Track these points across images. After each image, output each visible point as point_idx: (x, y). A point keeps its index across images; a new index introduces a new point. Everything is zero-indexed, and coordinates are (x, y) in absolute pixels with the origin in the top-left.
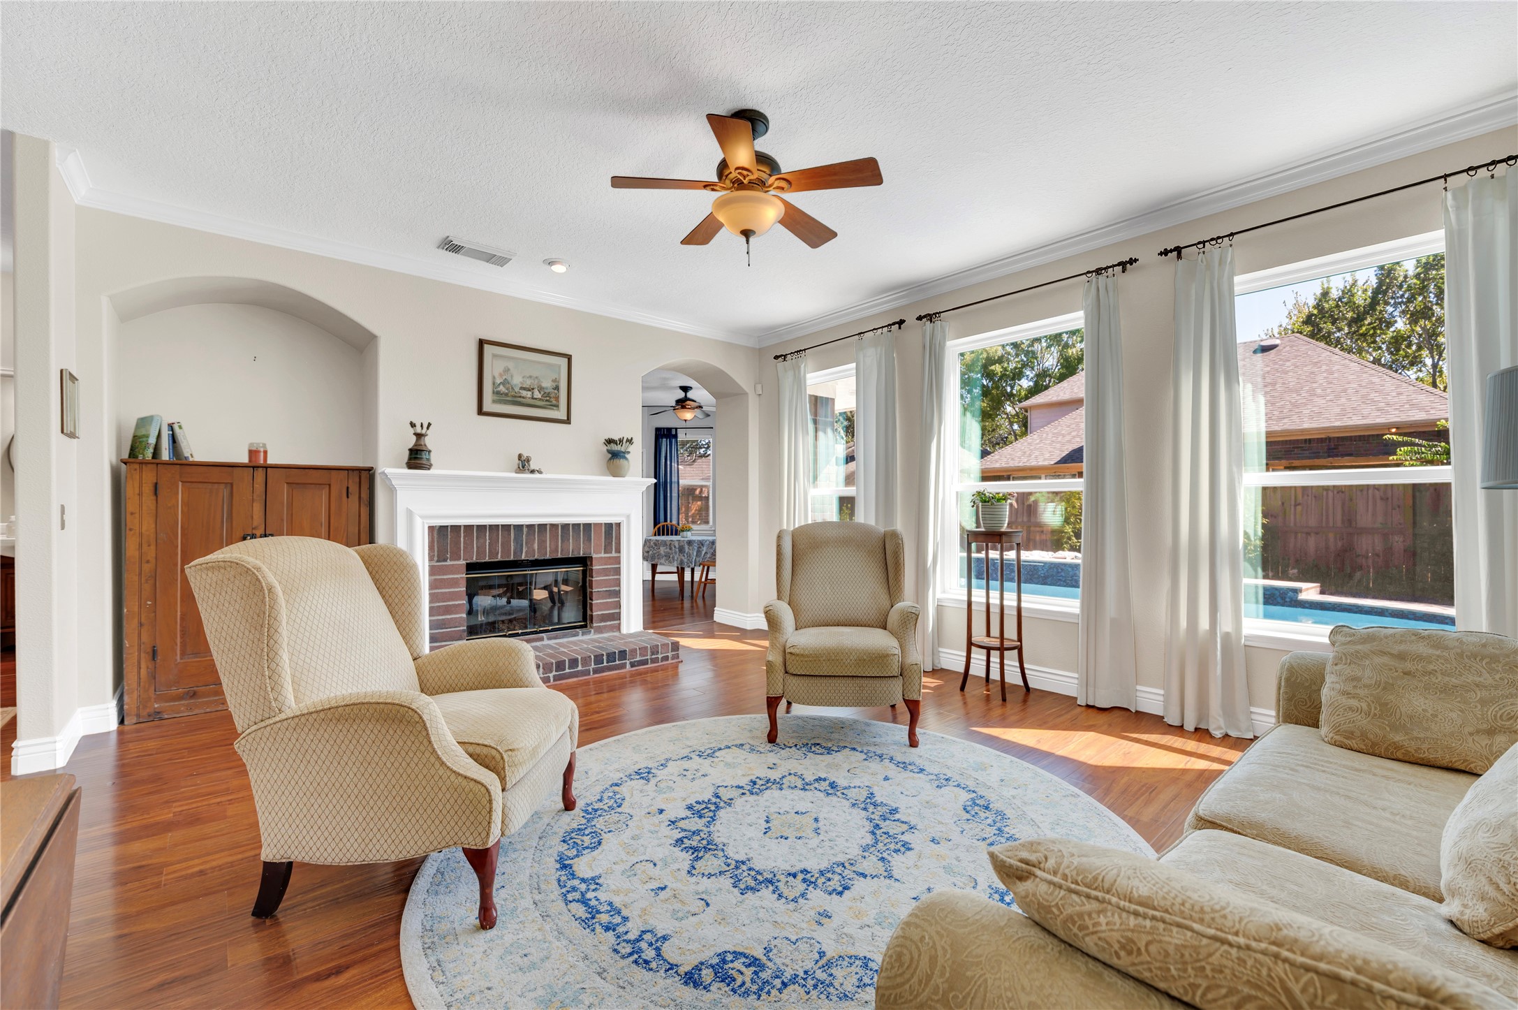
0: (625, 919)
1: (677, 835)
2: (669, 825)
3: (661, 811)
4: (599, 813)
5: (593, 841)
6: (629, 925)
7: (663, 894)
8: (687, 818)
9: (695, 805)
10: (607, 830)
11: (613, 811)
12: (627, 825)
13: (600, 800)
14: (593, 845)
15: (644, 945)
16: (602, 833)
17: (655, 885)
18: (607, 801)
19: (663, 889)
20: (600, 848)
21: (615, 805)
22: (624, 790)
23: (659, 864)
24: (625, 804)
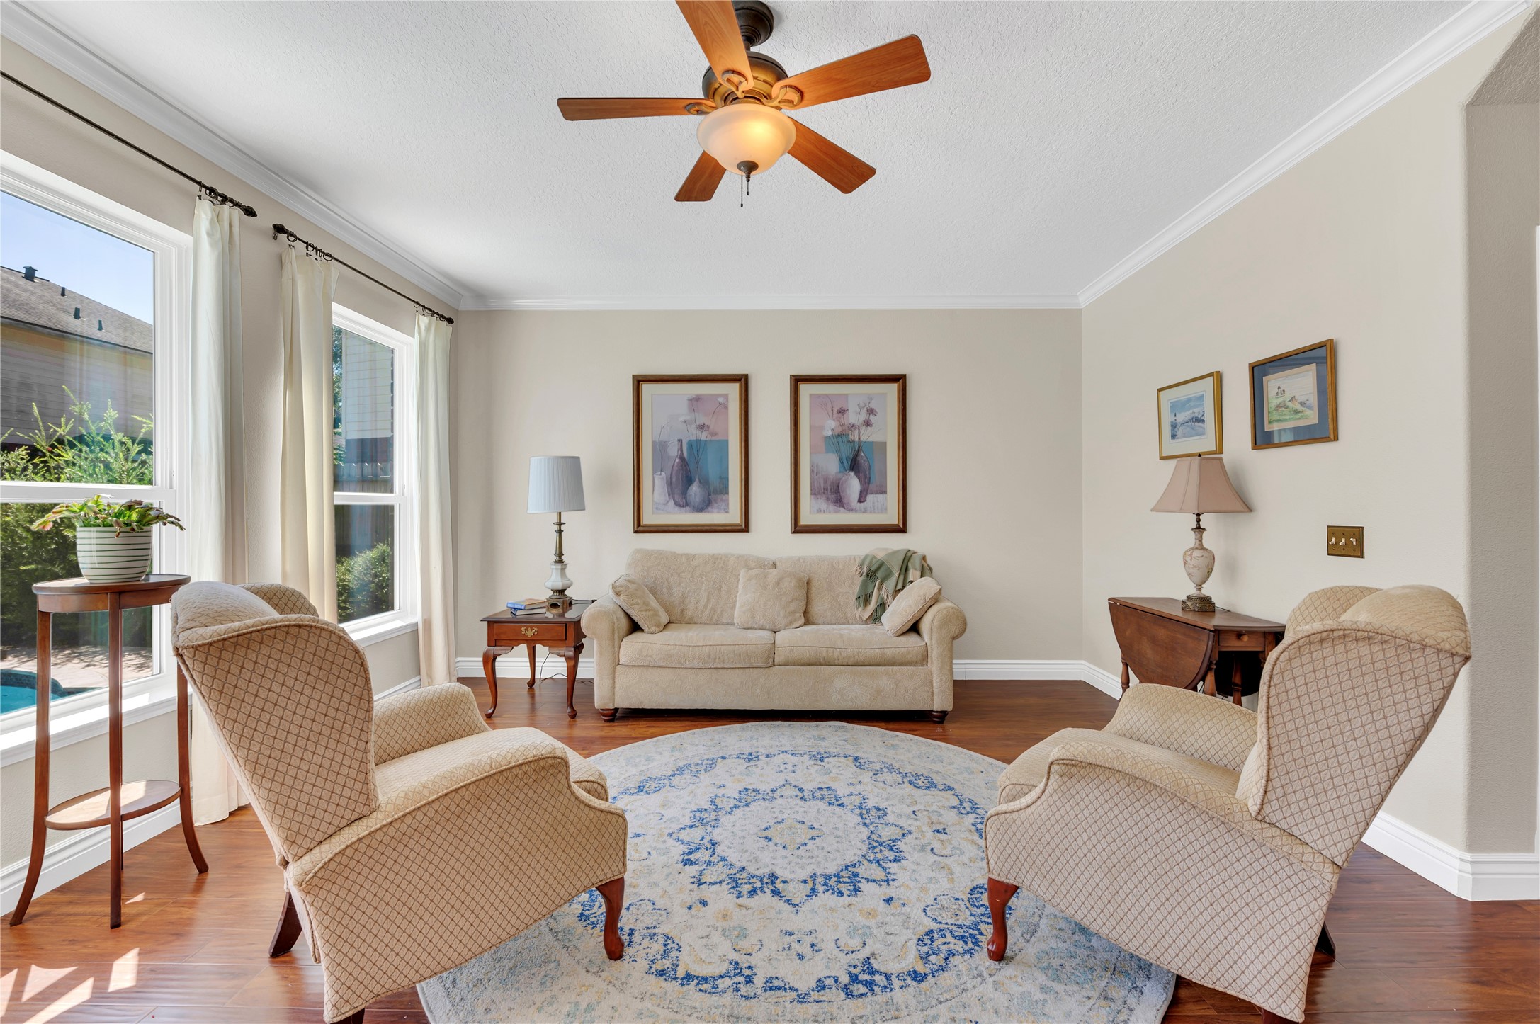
0: (974, 825)
1: (894, 867)
2: (894, 880)
3: (888, 901)
4: (960, 933)
5: (978, 896)
6: (973, 821)
7: (940, 828)
8: (868, 880)
9: (846, 893)
10: (960, 902)
11: (943, 926)
12: (935, 899)
13: (951, 953)
14: (980, 890)
15: (968, 809)
16: (966, 902)
17: (942, 836)
18: (943, 948)
19: (938, 831)
20: (975, 884)
21: (936, 935)
22: (910, 960)
23: (929, 848)
24: (922, 930)
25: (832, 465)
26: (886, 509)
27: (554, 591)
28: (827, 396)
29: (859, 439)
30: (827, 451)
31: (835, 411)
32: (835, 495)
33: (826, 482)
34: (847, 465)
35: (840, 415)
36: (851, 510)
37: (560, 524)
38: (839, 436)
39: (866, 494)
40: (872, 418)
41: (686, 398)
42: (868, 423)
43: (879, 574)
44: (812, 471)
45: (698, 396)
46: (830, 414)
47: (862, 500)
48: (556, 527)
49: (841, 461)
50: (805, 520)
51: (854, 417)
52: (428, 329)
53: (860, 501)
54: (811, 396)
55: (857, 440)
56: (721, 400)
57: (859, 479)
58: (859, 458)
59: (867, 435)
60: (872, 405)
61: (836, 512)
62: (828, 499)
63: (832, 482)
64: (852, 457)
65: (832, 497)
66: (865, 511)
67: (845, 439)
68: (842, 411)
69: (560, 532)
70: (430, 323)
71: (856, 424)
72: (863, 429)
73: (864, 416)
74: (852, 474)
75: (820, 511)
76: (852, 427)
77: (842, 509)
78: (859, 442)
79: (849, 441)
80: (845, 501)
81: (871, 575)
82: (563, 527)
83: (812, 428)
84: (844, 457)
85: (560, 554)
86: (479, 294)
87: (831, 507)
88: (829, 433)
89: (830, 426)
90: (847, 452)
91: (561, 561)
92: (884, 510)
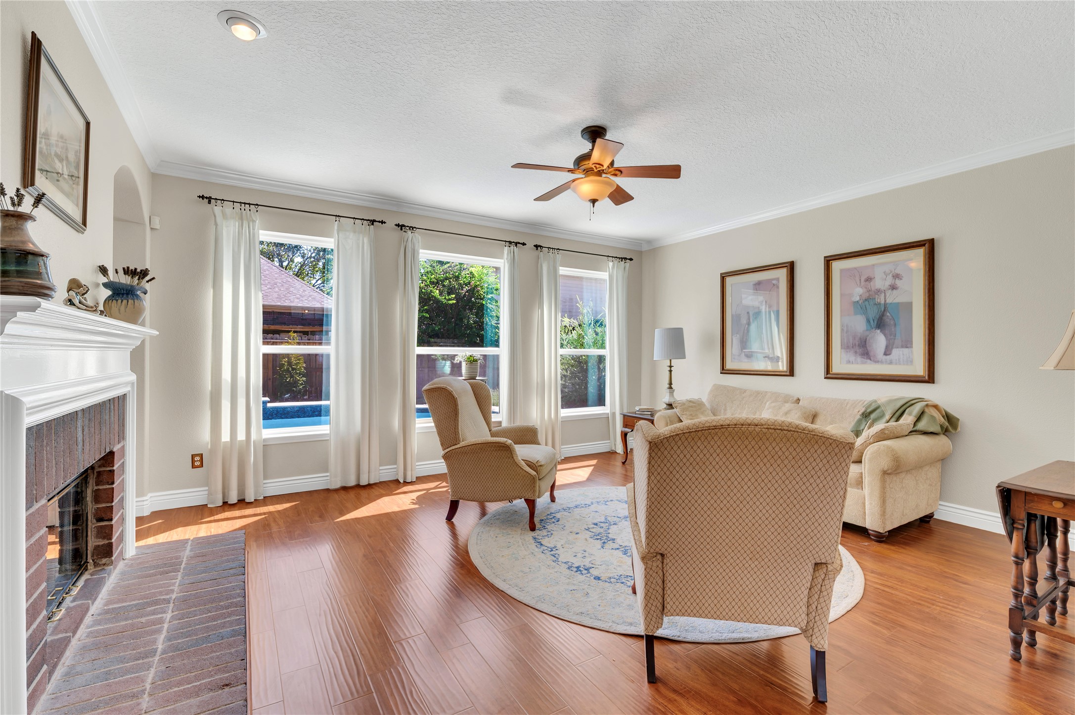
25: (859, 324)
26: (912, 362)
27: (667, 404)
28: (855, 268)
29: (885, 301)
30: (856, 314)
31: (863, 280)
32: (863, 348)
33: (854, 338)
34: (873, 324)
35: (867, 283)
36: (877, 362)
37: (671, 367)
38: (866, 300)
39: (892, 348)
40: (898, 282)
41: (752, 283)
42: (893, 287)
43: (873, 416)
44: (842, 330)
45: (759, 281)
46: (859, 283)
47: (888, 353)
48: (669, 369)
49: (868, 321)
50: (836, 369)
51: (879, 283)
52: (613, 268)
53: (885, 354)
54: (842, 271)
55: (883, 302)
56: (774, 282)
57: (885, 335)
58: (884, 318)
59: (892, 298)
60: (898, 271)
61: (863, 363)
62: (856, 352)
63: (860, 339)
64: (878, 317)
65: (860, 351)
66: (891, 363)
67: (871, 303)
68: (869, 280)
69: (671, 371)
70: (614, 265)
71: (882, 288)
72: (889, 293)
73: (889, 281)
74: (878, 331)
75: (849, 362)
76: (878, 291)
77: (869, 361)
78: (885, 304)
79: (875, 304)
80: (871, 354)
81: (866, 415)
82: (672, 368)
83: (842, 295)
84: (871, 316)
85: (671, 384)
86: (649, 242)
87: (859, 359)
88: (858, 299)
89: (858, 292)
90: (873, 313)
91: (670, 388)
92: (910, 362)
